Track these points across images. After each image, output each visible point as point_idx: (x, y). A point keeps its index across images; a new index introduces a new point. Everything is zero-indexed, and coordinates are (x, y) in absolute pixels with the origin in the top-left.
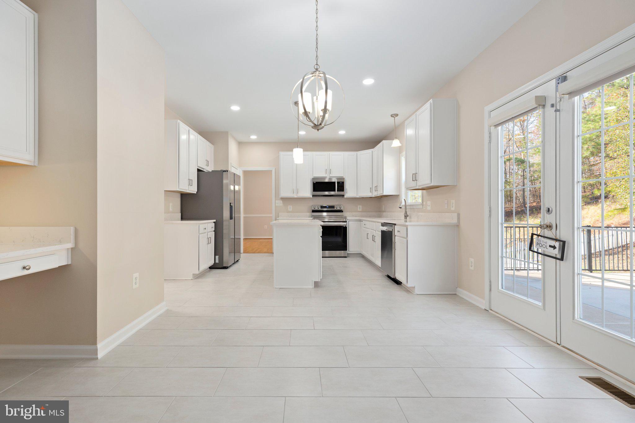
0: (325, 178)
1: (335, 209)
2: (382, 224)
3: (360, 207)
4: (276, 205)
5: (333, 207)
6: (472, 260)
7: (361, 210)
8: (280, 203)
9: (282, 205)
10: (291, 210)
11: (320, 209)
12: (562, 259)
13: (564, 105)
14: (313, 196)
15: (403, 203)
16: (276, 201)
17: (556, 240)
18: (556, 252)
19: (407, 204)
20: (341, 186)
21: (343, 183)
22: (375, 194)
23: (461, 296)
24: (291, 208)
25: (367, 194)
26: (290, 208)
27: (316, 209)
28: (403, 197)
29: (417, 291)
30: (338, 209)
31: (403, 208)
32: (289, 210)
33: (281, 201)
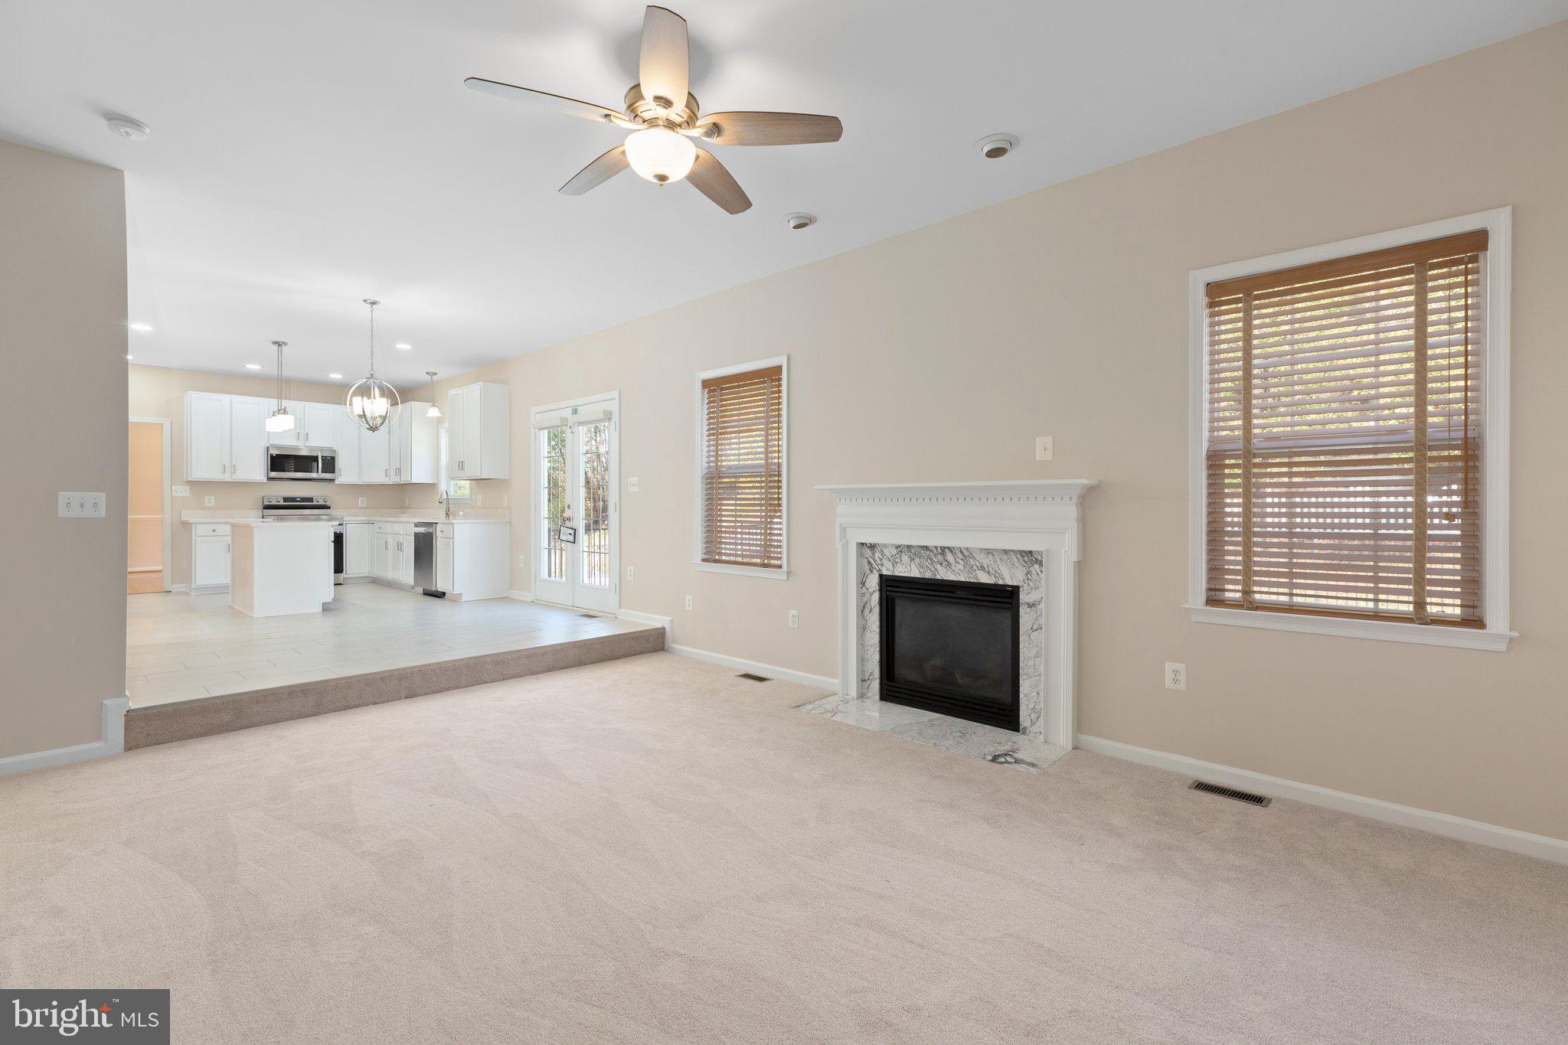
0: (297, 448)
1: (315, 503)
2: (415, 524)
3: (363, 500)
4: (174, 494)
5: (310, 500)
6: (522, 556)
7: (364, 505)
8: (182, 491)
9: (188, 494)
10: (212, 504)
11: (282, 503)
12: (574, 543)
13: (575, 429)
14: (269, 479)
15: (445, 496)
16: (173, 488)
17: (572, 529)
18: (571, 538)
19: (450, 497)
20: (330, 464)
21: (333, 458)
22: (393, 479)
23: (512, 597)
24: (213, 501)
25: (378, 478)
26: (209, 500)
27: (274, 503)
28: (443, 487)
29: (465, 598)
30: (321, 503)
31: (445, 502)
32: (207, 504)
33: (188, 488)
